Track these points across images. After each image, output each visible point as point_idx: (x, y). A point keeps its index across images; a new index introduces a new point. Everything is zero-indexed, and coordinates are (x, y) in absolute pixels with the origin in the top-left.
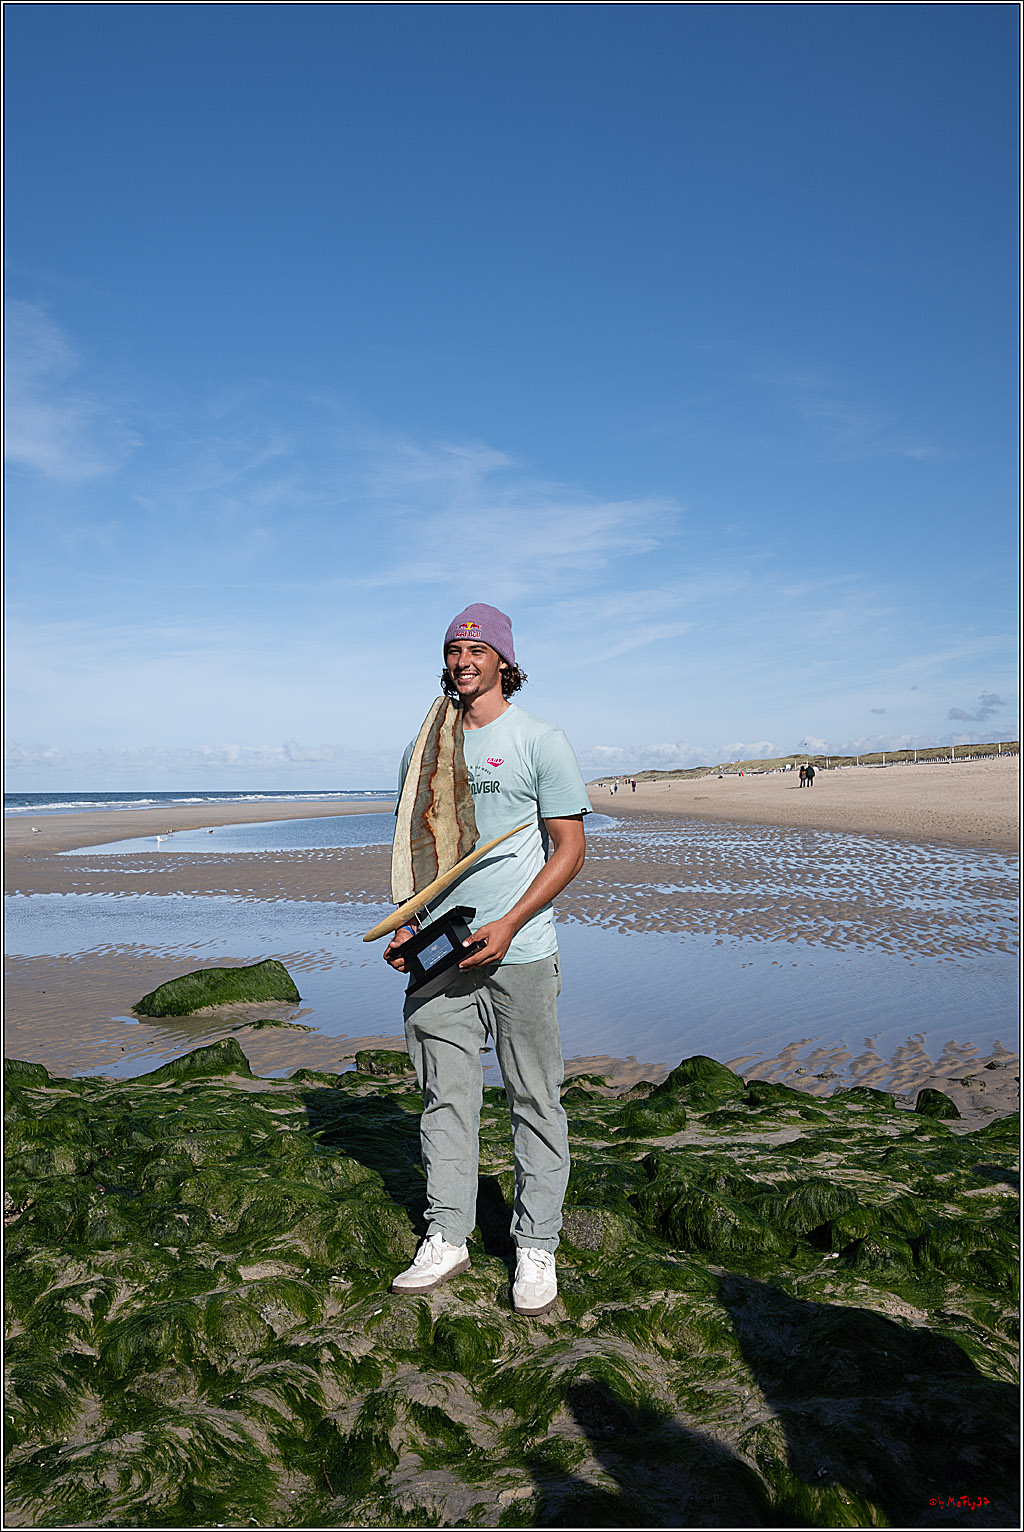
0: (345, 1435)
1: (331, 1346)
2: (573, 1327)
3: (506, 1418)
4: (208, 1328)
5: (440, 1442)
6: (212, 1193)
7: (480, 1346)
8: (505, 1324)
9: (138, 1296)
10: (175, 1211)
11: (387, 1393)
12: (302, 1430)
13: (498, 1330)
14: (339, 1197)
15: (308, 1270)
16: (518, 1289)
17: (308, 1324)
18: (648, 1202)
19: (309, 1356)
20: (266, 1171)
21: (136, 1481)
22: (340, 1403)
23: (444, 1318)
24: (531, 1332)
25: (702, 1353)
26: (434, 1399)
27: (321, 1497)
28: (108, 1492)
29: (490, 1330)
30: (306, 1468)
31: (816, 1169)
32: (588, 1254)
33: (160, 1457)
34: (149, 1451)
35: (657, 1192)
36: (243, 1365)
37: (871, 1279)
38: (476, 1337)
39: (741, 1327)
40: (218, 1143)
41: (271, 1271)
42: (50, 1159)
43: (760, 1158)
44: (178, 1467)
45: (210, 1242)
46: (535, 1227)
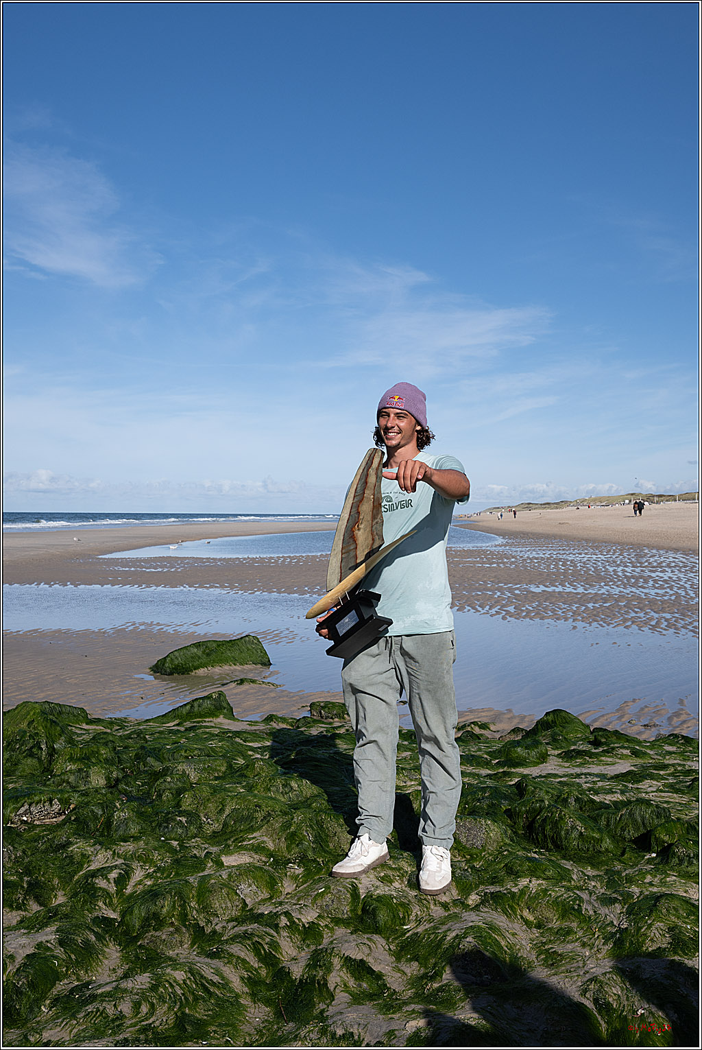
0: (296, 979)
1: (287, 914)
2: (463, 903)
3: (413, 969)
4: (199, 900)
5: (365, 985)
6: (203, 802)
7: (395, 916)
8: (413, 901)
9: (148, 876)
10: (176, 815)
11: (327, 949)
12: (265, 975)
13: (408, 904)
14: (295, 807)
15: (272, 859)
16: (423, 875)
17: (271, 898)
18: (518, 814)
19: (271, 921)
20: (243, 787)
21: (144, 1009)
22: (293, 956)
23: (369, 896)
24: (432, 907)
25: (555, 924)
26: (361, 954)
27: (278, 1024)
28: (124, 1017)
29: (402, 905)
30: (268, 1002)
31: (641, 792)
32: (475, 851)
33: (162, 992)
34: (154, 988)
35: (526, 807)
36: (223, 927)
37: (679, 872)
38: (393, 910)
39: (584, 906)
40: (209, 766)
41: (244, 859)
42: (88, 776)
43: (600, 784)
44: (175, 1000)
45: (202, 838)
46: (436, 830)
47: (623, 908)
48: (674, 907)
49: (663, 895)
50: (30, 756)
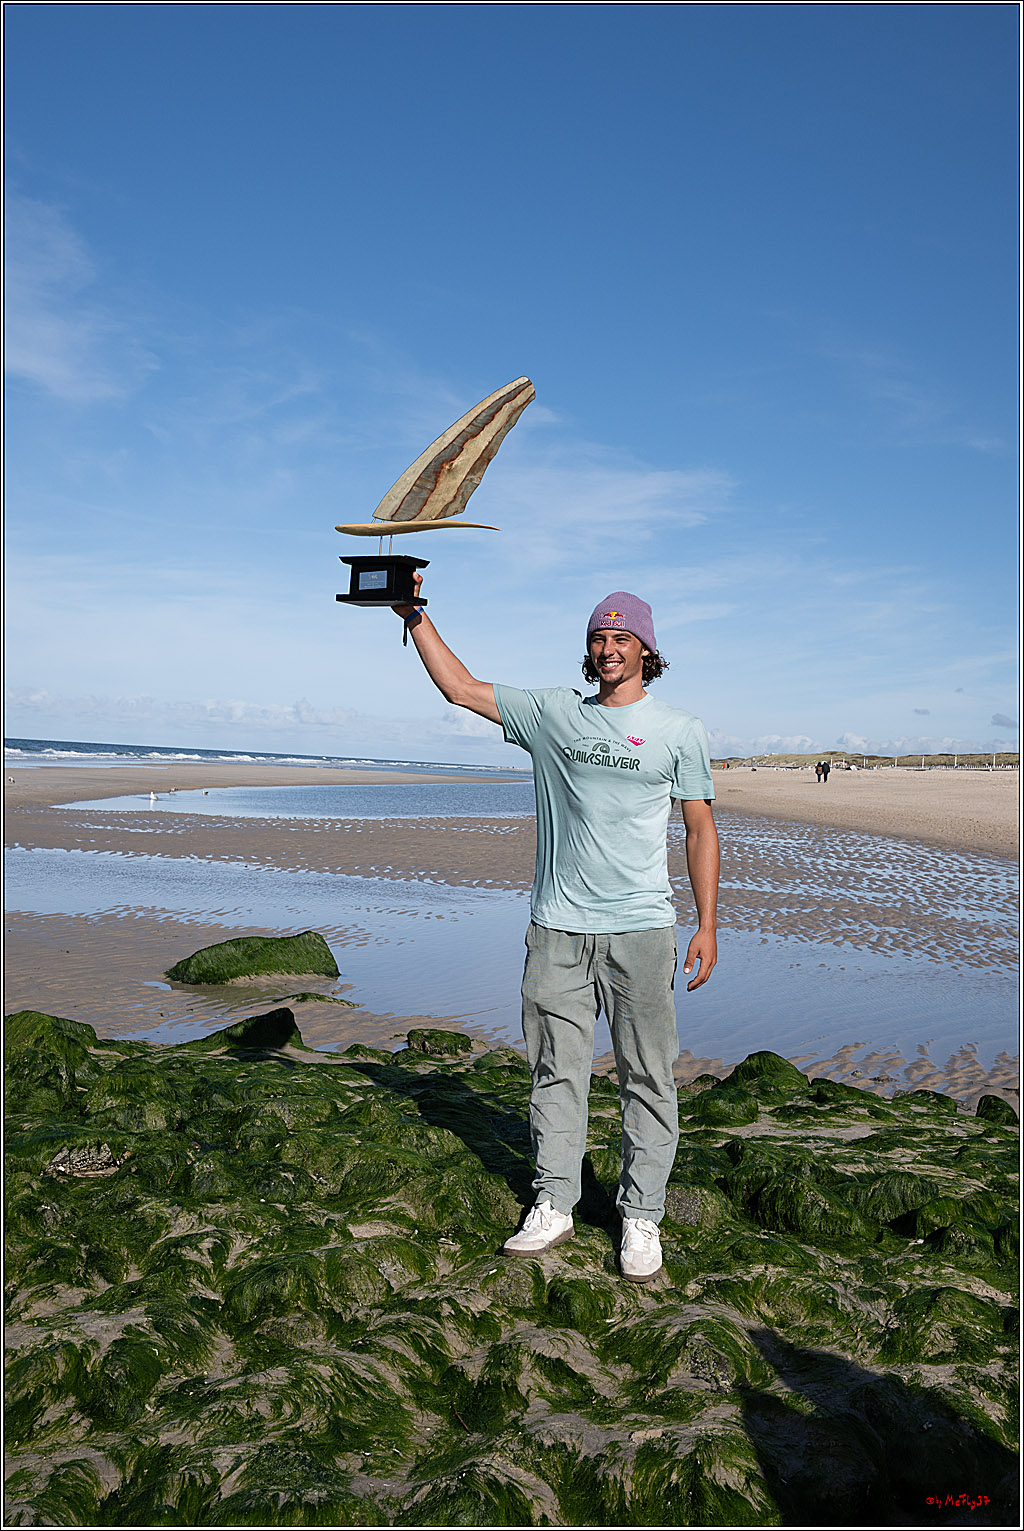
0: (473, 1381)
1: (449, 1300)
2: (679, 1294)
3: (625, 1372)
4: (329, 1279)
5: (566, 1390)
6: (313, 1154)
7: (594, 1307)
8: (615, 1288)
9: (252, 1247)
10: (280, 1170)
11: (510, 1345)
12: (431, 1375)
13: (609, 1293)
14: (439, 1165)
15: (417, 1231)
16: (627, 1257)
17: (422, 1281)
18: (737, 1185)
19: (430, 1308)
20: (358, 1137)
21: (288, 1409)
22: (463, 1353)
23: (558, 1280)
24: (640, 1297)
25: (804, 1322)
26: (556, 1351)
27: (459, 1434)
28: (261, 1419)
29: (602, 1292)
30: (438, 1409)
31: (893, 1163)
32: (687, 1229)
33: (306, 1391)
34: (295, 1384)
35: (747, 1175)
36: (367, 1315)
37: (957, 1263)
38: (591, 1299)
39: (840, 1300)
40: (307, 1108)
41: (380, 1230)
42: (142, 1115)
43: (837, 1151)
44: (324, 1401)
45: (316, 1201)
46: (645, 1199)
47: (889, 1304)
48: (957, 1304)
49: (941, 1290)
50: (45, 1086)
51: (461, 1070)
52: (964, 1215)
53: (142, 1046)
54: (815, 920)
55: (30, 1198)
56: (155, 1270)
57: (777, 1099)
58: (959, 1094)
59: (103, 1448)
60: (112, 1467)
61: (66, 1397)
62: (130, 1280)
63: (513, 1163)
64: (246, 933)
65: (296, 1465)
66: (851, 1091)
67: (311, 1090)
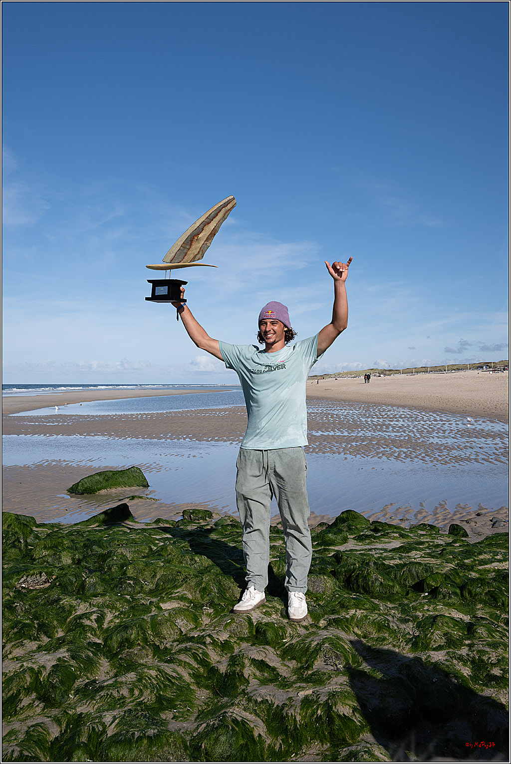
0: (223, 673)
1: (209, 636)
2: (316, 626)
3: (293, 664)
4: (152, 629)
5: (266, 674)
6: (141, 571)
7: (277, 635)
8: (286, 625)
9: (116, 617)
10: (127, 579)
11: (239, 655)
12: (203, 672)
13: (284, 628)
14: (201, 572)
15: (192, 604)
16: (291, 610)
17: (196, 628)
18: (340, 573)
19: (201, 640)
20: (162, 562)
21: (136, 692)
22: (217, 660)
23: (259, 623)
24: (298, 628)
25: (375, 635)
26: (260, 656)
27: (217, 698)
28: (124, 697)
29: (280, 627)
30: (207, 687)
31: (411, 558)
32: (318, 595)
33: (145, 683)
34: (140, 680)
35: (344, 568)
36: (171, 645)
37: (444, 603)
38: (276, 631)
39: (391, 624)
40: (138, 550)
41: (175, 605)
42: (60, 558)
43: (385, 554)
44: (153, 687)
45: (144, 593)
46: (298, 583)
47: (414, 624)
48: (446, 622)
49: (437, 616)
50: (13, 547)
51: (209, 527)
52: (446, 580)
53: (58, 526)
54: (369, 447)
55: (9, 600)
56: (70, 630)
57: (356, 532)
58: (440, 524)
59: (51, 717)
60: (55, 725)
61: (31, 693)
62: (58, 636)
63: (235, 569)
64: (104, 469)
65: (142, 718)
66: (390, 526)
67: (139, 541)
